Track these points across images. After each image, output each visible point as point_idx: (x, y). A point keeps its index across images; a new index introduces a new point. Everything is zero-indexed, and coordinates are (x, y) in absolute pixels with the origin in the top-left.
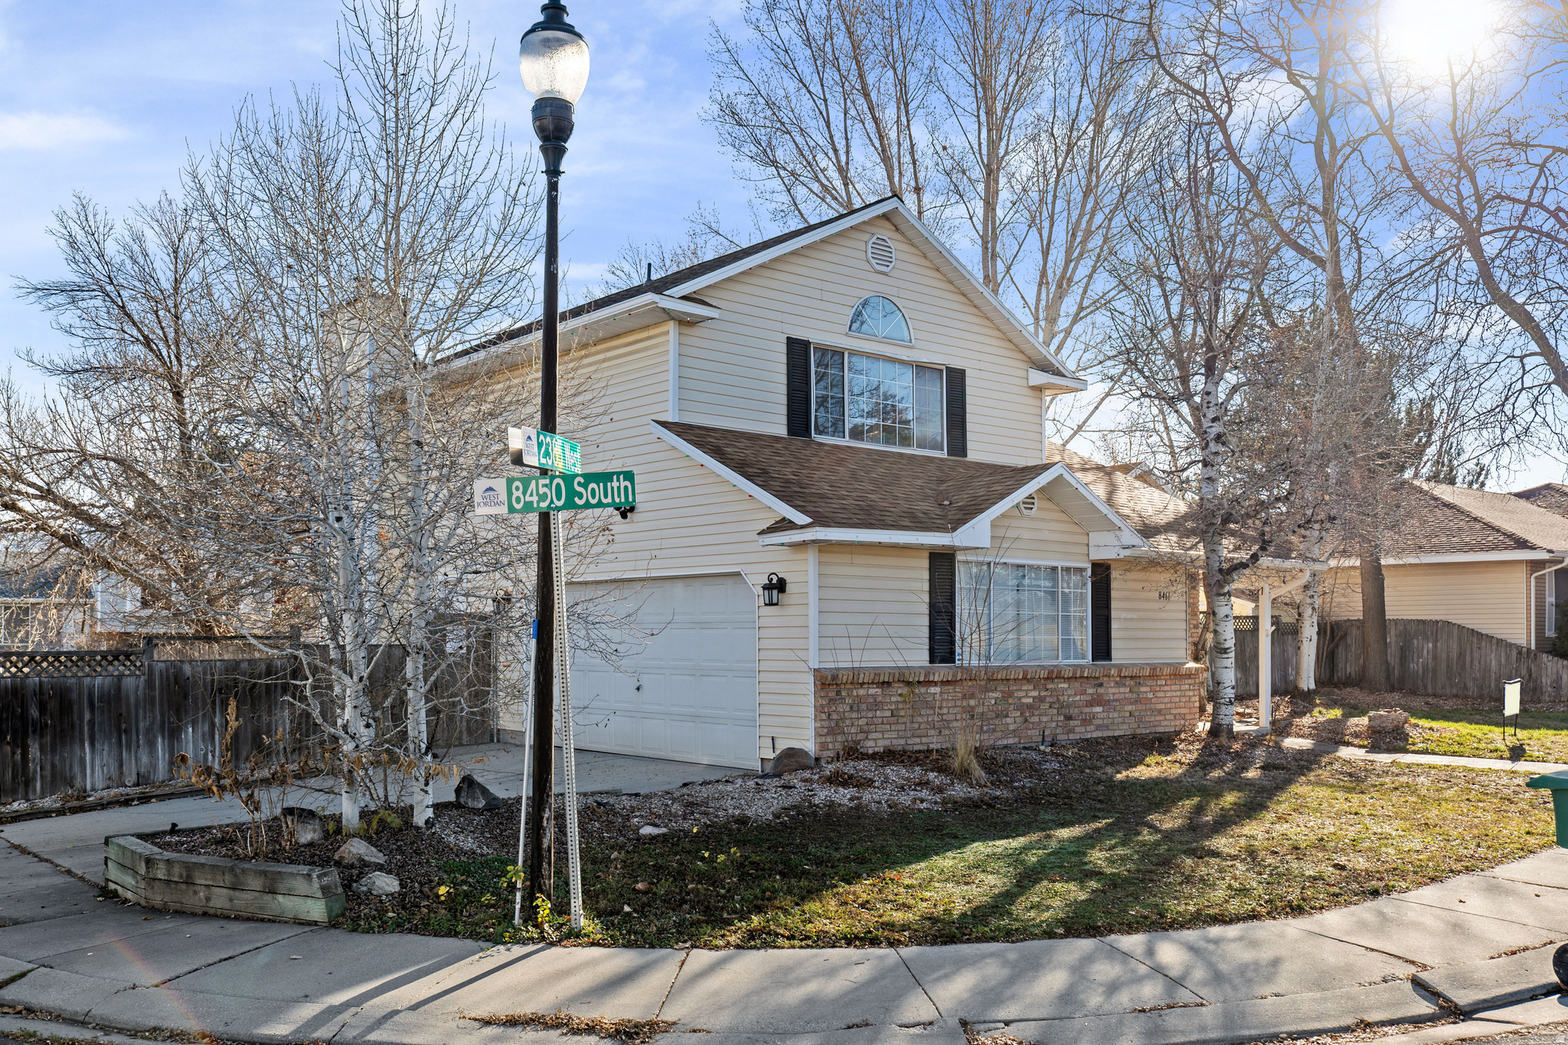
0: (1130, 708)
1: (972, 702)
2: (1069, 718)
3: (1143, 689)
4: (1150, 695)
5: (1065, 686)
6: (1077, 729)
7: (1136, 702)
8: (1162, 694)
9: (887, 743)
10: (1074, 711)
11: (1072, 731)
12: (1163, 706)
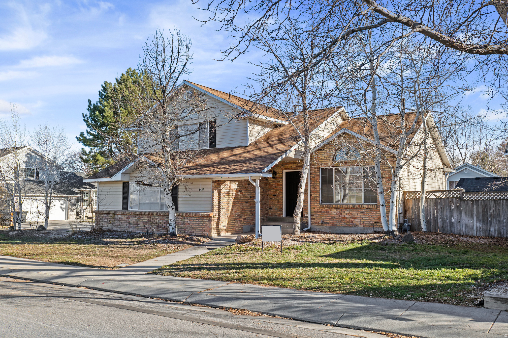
0: (181, 226)
1: (129, 220)
2: (158, 227)
3: (186, 220)
4: (189, 222)
5: (157, 217)
6: (161, 230)
7: (183, 224)
8: (194, 222)
9: (108, 228)
10: (160, 225)
11: (159, 231)
12: (195, 226)
